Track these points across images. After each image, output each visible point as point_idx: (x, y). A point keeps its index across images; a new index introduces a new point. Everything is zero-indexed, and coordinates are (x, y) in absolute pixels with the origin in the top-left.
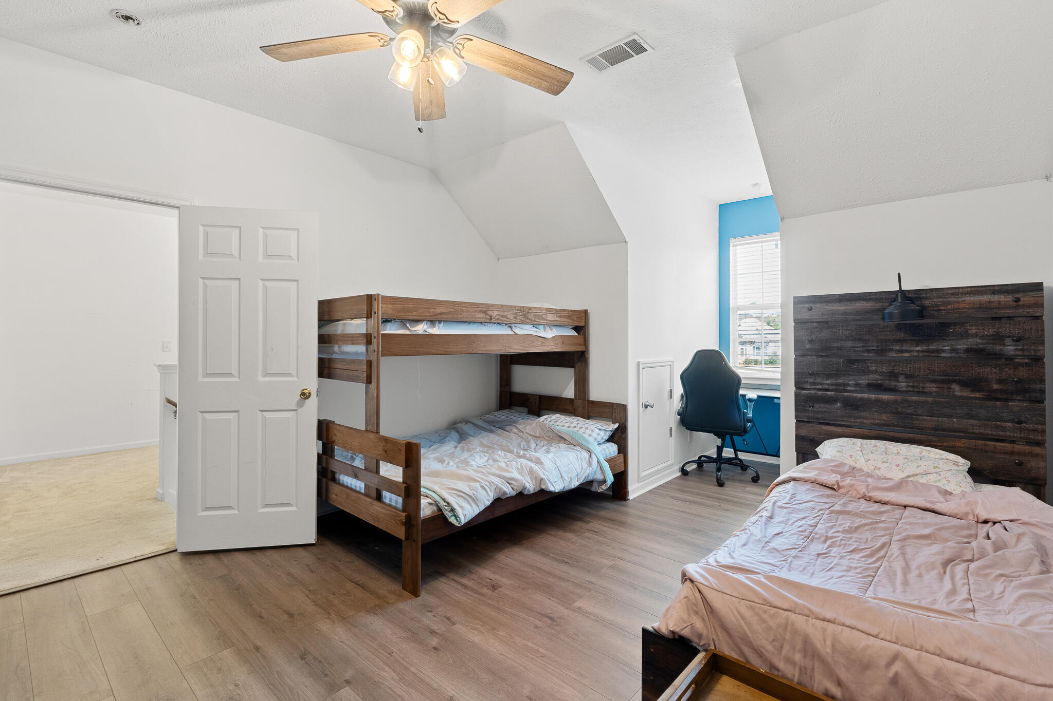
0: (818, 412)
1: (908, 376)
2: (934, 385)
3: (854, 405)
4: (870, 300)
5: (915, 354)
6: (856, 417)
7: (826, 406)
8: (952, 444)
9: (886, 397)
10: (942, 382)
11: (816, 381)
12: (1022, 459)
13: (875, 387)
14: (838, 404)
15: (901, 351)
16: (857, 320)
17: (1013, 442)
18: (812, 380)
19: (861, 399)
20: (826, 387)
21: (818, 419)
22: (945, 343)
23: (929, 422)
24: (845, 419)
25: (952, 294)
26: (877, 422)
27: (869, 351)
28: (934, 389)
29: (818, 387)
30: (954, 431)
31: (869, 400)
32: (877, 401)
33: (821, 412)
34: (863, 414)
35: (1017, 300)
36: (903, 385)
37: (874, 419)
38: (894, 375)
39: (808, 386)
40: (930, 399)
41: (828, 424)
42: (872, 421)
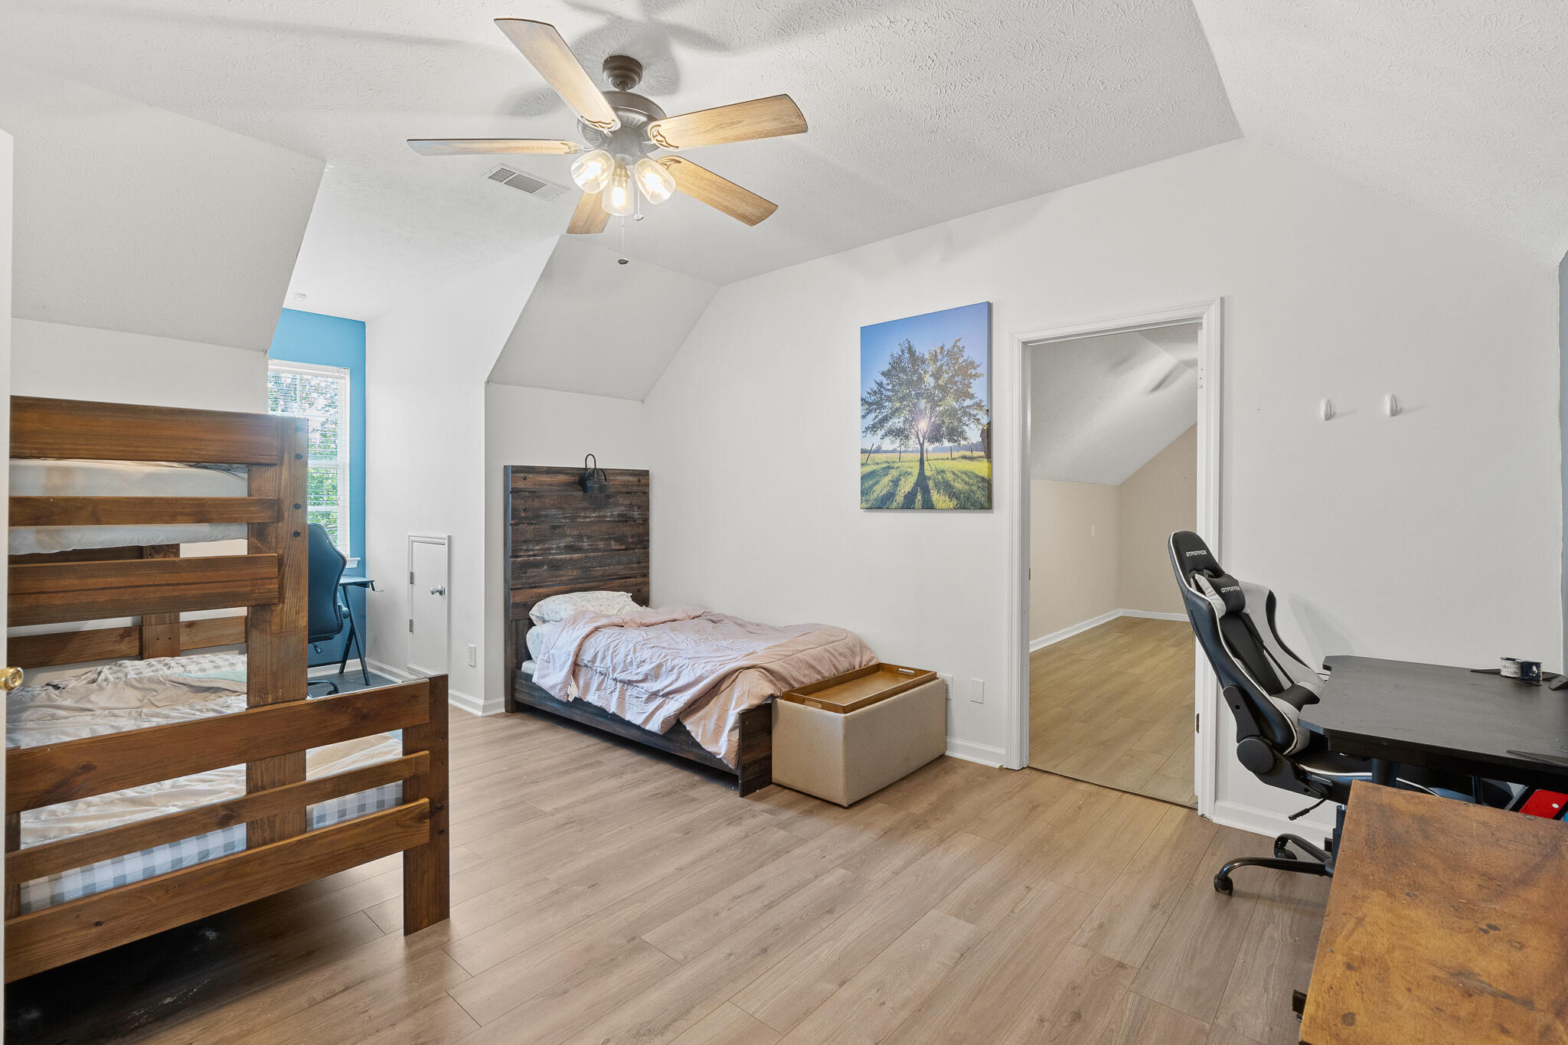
0: (529, 577)
1: (589, 537)
2: (602, 543)
3: (556, 566)
4: (568, 474)
5: (592, 519)
6: (557, 577)
7: (536, 570)
8: (611, 585)
9: (576, 556)
10: (606, 540)
11: (529, 548)
12: (639, 587)
13: (571, 549)
14: (545, 567)
15: (585, 517)
16: (559, 491)
17: (635, 577)
18: (525, 548)
19: (561, 560)
20: (536, 552)
21: (529, 584)
22: (608, 510)
23: (598, 571)
24: (549, 580)
25: (612, 474)
26: (570, 577)
27: (565, 518)
28: (602, 546)
29: (531, 553)
30: (611, 576)
31: (565, 559)
32: (571, 559)
33: (532, 577)
34: (561, 573)
35: (639, 481)
36: (585, 545)
37: (569, 576)
38: (580, 537)
39: (522, 554)
40: (600, 554)
41: (535, 587)
42: (567, 578)
